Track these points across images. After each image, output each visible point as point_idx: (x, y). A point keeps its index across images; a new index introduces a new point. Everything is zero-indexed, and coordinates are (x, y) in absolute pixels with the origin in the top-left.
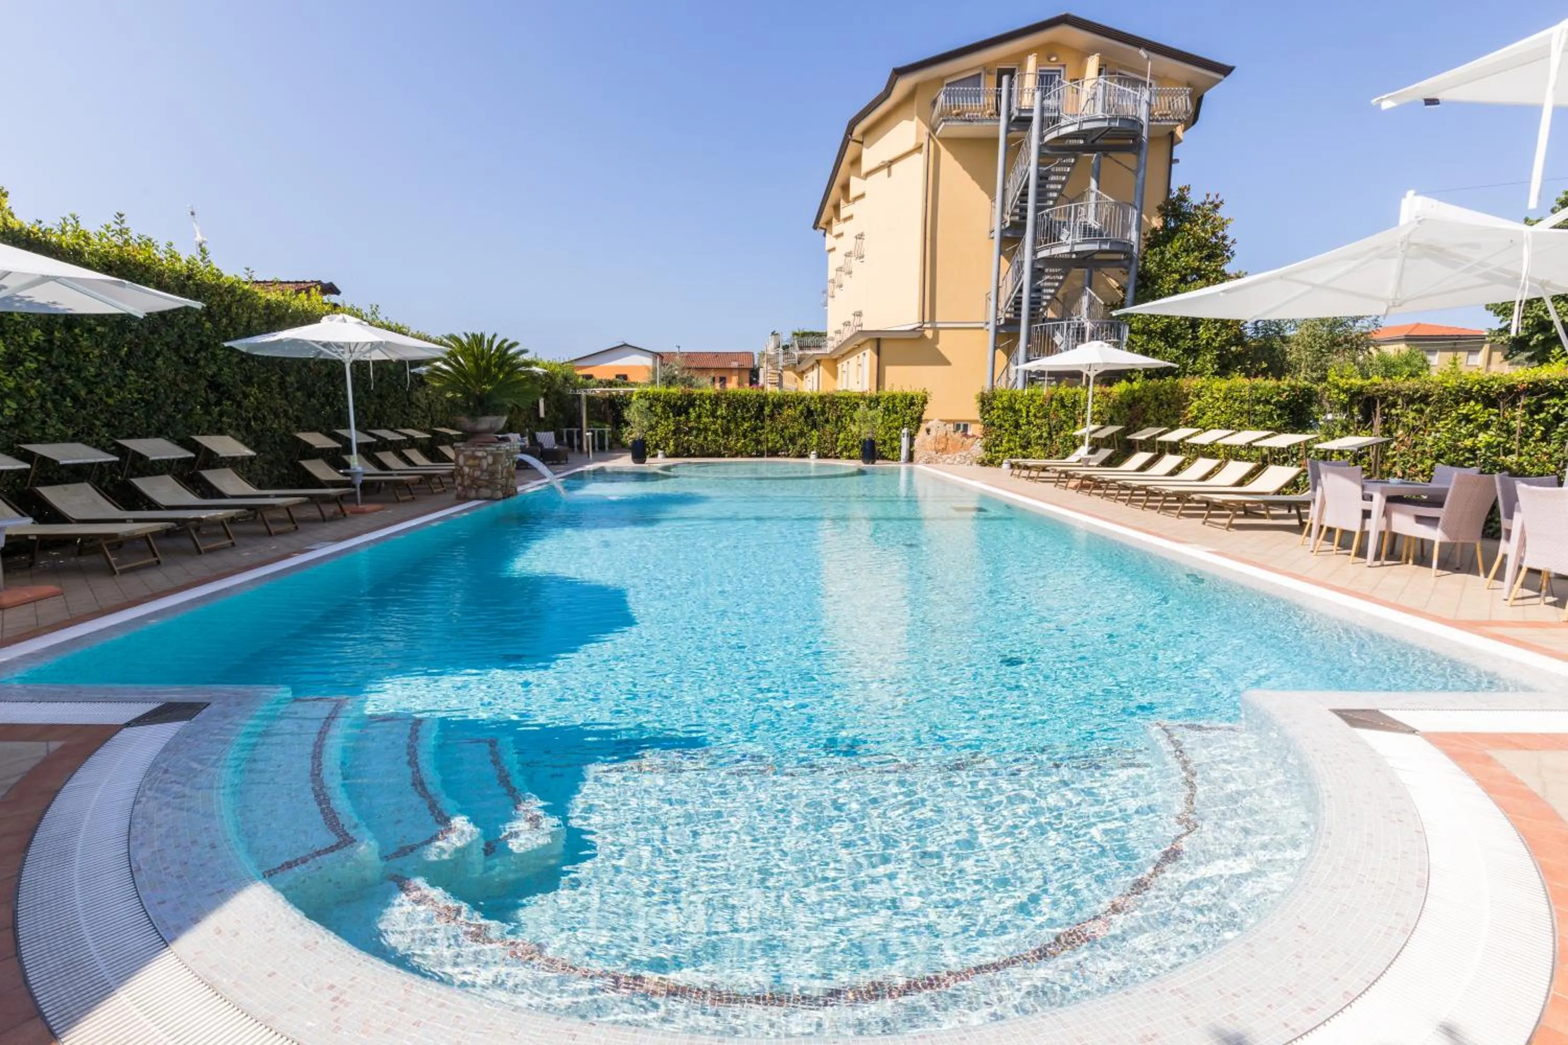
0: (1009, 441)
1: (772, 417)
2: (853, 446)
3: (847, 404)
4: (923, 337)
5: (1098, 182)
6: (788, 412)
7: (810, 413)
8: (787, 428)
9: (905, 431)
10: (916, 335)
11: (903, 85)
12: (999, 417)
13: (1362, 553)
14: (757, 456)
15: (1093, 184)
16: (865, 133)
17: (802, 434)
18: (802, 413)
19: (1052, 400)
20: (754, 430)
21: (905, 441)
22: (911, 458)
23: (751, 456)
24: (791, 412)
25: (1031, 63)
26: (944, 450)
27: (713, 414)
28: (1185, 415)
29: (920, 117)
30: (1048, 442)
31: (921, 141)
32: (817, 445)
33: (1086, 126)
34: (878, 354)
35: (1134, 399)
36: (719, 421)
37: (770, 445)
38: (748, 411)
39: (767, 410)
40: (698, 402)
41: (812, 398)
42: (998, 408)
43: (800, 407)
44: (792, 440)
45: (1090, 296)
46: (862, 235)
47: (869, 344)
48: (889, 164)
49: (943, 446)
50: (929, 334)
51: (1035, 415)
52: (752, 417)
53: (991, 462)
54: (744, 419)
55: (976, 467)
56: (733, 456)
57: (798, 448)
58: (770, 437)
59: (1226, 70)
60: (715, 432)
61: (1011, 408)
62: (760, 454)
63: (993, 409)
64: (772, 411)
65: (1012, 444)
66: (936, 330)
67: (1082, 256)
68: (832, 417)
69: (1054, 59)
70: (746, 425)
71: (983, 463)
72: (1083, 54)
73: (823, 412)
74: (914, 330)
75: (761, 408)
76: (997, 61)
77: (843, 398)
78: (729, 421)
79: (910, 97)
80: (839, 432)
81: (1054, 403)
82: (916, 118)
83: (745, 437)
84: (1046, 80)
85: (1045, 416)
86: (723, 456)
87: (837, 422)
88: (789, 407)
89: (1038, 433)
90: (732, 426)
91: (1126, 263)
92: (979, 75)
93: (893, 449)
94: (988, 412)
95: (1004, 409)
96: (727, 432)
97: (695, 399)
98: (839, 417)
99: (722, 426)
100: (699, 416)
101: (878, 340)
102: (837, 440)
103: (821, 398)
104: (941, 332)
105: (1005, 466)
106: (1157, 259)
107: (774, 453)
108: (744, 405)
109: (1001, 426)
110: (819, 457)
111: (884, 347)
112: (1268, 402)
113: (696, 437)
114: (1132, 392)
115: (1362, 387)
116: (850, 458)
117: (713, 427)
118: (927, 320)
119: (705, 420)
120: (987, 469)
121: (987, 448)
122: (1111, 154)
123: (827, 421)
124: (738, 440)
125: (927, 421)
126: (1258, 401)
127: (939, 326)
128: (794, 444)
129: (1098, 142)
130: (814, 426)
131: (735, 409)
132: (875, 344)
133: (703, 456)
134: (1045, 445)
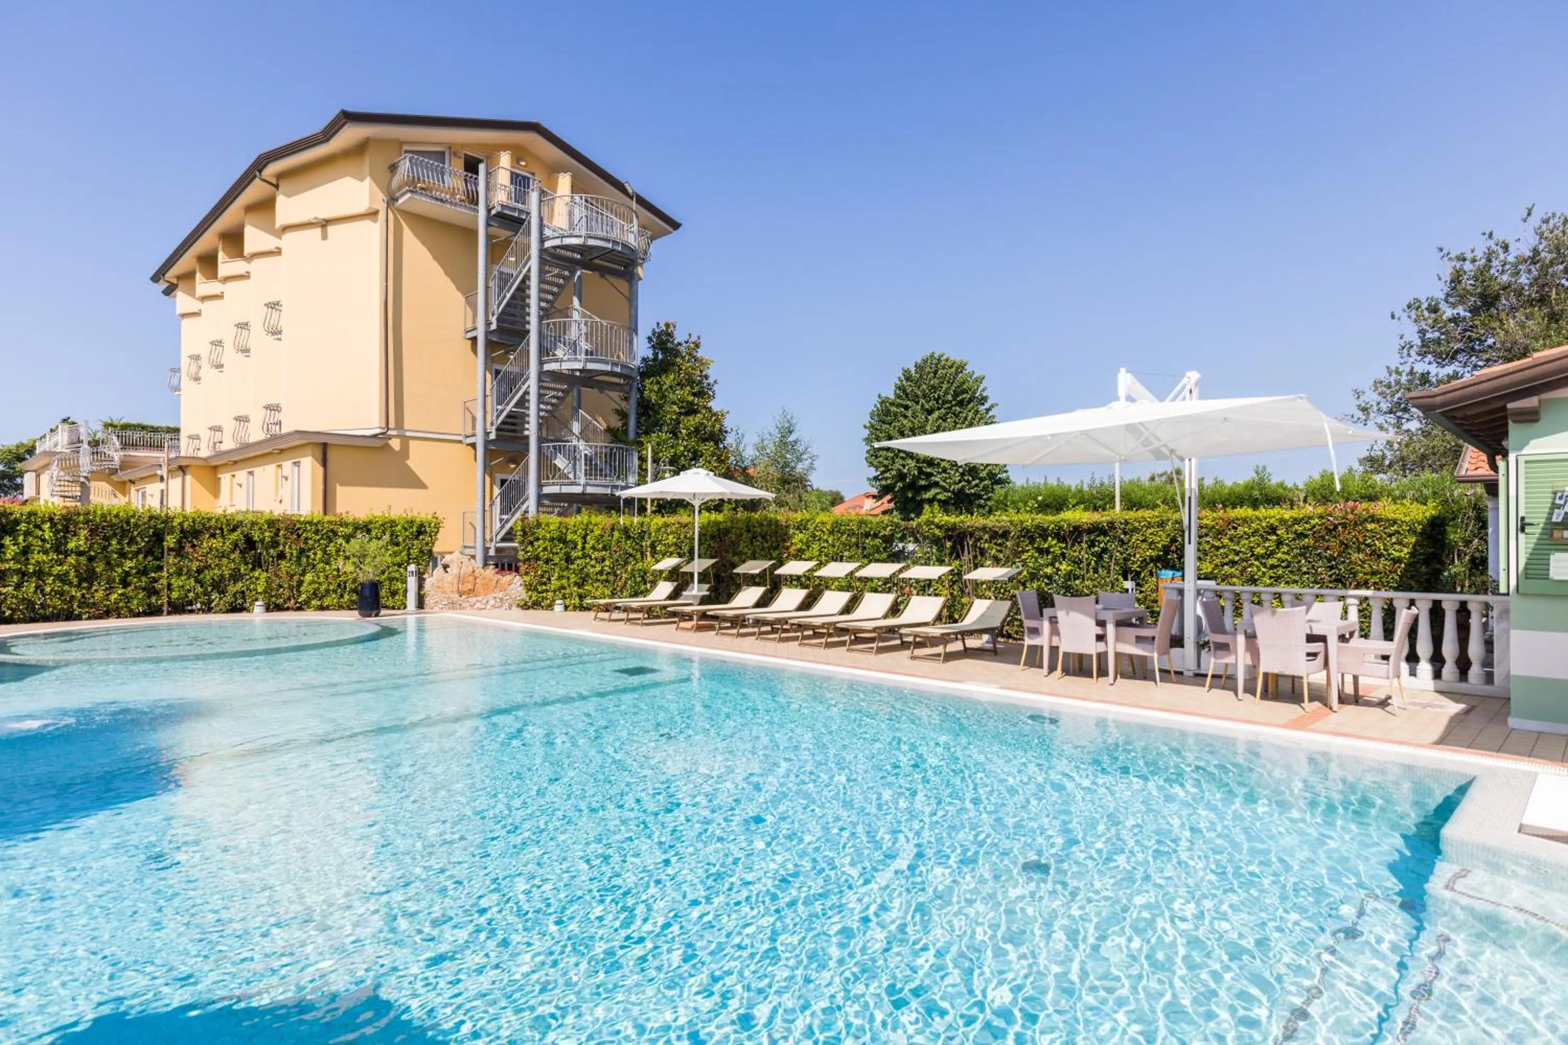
0: (560, 577)
1: (179, 551)
2: (327, 591)
3: (317, 532)
4: (387, 447)
5: (580, 301)
6: (206, 543)
7: (250, 542)
8: (208, 567)
9: (412, 567)
10: (378, 443)
11: (350, 135)
12: (545, 549)
13: (1103, 672)
14: (146, 614)
15: (576, 302)
16: (281, 176)
17: (236, 576)
18: (236, 545)
19: (613, 529)
20: (144, 572)
21: (412, 582)
22: (421, 604)
23: (138, 615)
24: (216, 543)
25: (505, 159)
26: (471, 592)
27: (59, 547)
28: (788, 548)
29: (374, 179)
30: (611, 578)
31: (376, 207)
32: (265, 592)
33: (591, 242)
34: (324, 464)
35: (719, 530)
36: (72, 560)
37: (175, 595)
38: (132, 541)
39: (170, 541)
40: (23, 527)
41: (253, 524)
42: (544, 539)
43: (234, 536)
44: (219, 586)
45: (584, 418)
46: (278, 304)
47: (309, 450)
48: (324, 224)
49: (470, 586)
50: (395, 444)
51: (593, 548)
52: (139, 551)
53: (536, 605)
54: (123, 555)
55: (516, 611)
56: (100, 617)
57: (228, 598)
58: (175, 582)
59: (676, 226)
60: (62, 578)
61: (562, 540)
62: (153, 611)
63: (538, 539)
64: (179, 542)
65: (564, 581)
66: (405, 440)
67: (588, 375)
68: (291, 550)
69: (523, 163)
70: (129, 564)
71: (525, 606)
72: (554, 170)
73: (275, 544)
74: (375, 436)
75: (158, 537)
76: (463, 146)
77: (310, 523)
78: (91, 559)
79: (360, 149)
80: (304, 573)
81: (616, 534)
82: (368, 180)
83: (125, 584)
84: (520, 182)
85: (604, 548)
86: (79, 618)
87: (299, 558)
88: (213, 536)
89: (598, 569)
90: (99, 567)
91: (627, 388)
92: (443, 153)
93: (394, 594)
94: (531, 543)
95: (552, 539)
96: (88, 577)
97: (17, 522)
98: (302, 552)
99: (76, 568)
100: (26, 551)
101: (325, 446)
102: (300, 583)
103: (272, 523)
104: (412, 443)
105: (558, 608)
106: (656, 388)
107: (178, 608)
108: (124, 533)
109: (547, 561)
110: (268, 609)
111: (332, 455)
112: (875, 536)
113: (18, 587)
114: (717, 523)
115: (955, 524)
116: (322, 608)
117: (57, 569)
118: (392, 425)
119: (36, 557)
120: (531, 611)
121: (529, 587)
122: (608, 277)
123: (282, 556)
124: (110, 589)
125: (443, 554)
126: (867, 535)
127: (408, 434)
128: (222, 592)
129: (597, 261)
130: (258, 563)
131: (106, 539)
132: (319, 452)
133: (33, 620)
134: (607, 581)
